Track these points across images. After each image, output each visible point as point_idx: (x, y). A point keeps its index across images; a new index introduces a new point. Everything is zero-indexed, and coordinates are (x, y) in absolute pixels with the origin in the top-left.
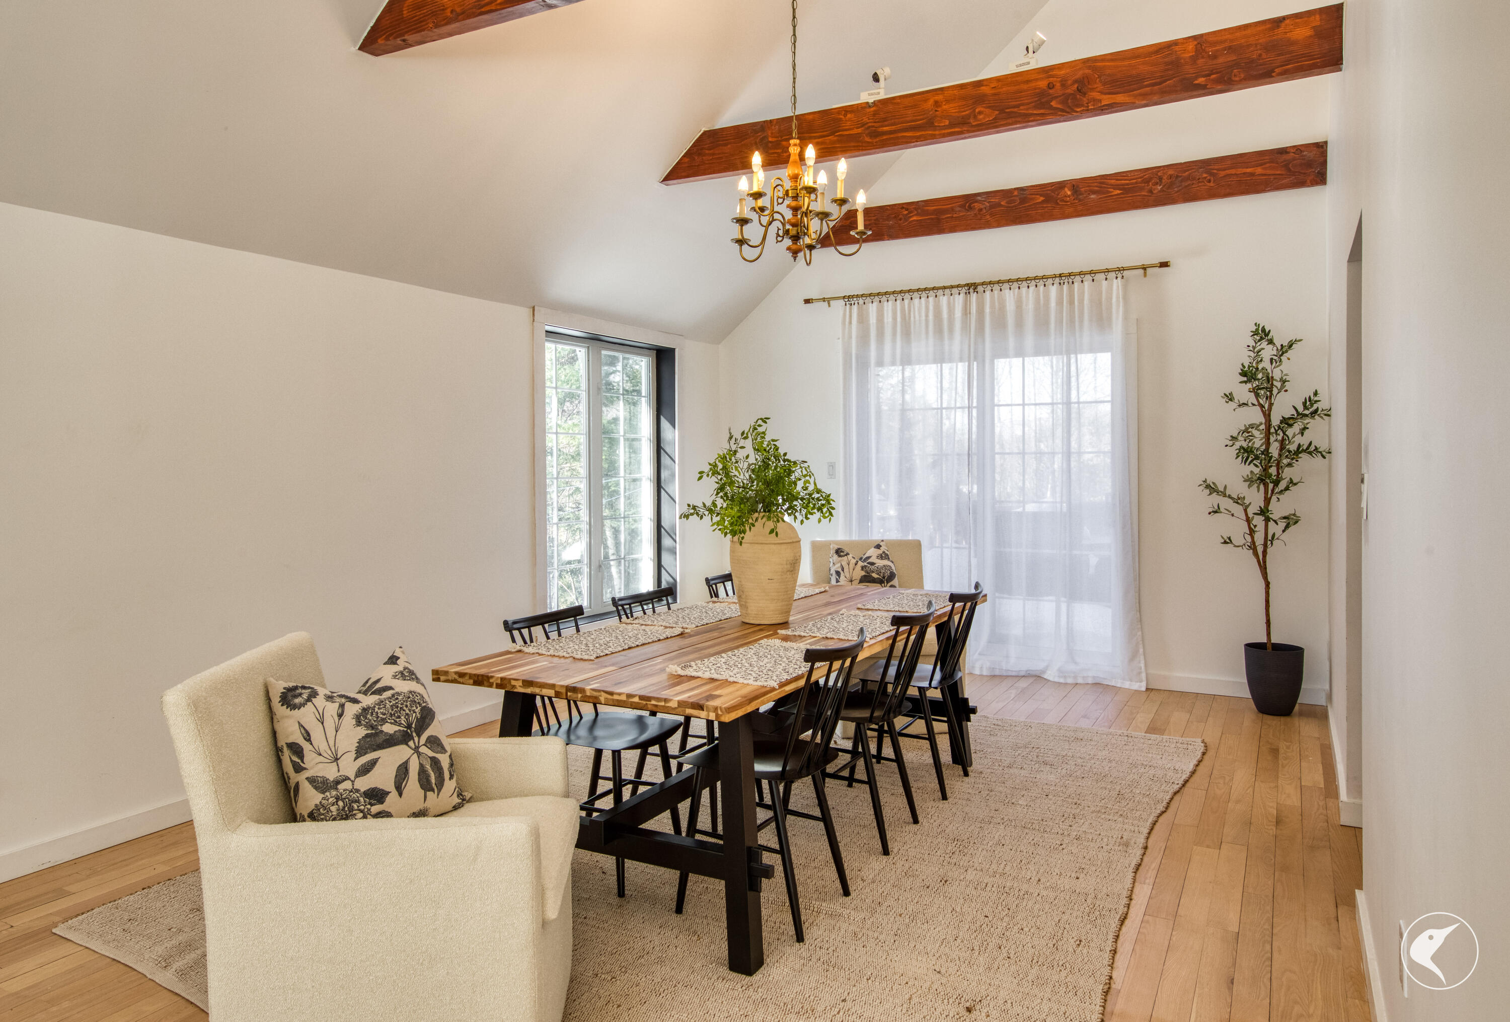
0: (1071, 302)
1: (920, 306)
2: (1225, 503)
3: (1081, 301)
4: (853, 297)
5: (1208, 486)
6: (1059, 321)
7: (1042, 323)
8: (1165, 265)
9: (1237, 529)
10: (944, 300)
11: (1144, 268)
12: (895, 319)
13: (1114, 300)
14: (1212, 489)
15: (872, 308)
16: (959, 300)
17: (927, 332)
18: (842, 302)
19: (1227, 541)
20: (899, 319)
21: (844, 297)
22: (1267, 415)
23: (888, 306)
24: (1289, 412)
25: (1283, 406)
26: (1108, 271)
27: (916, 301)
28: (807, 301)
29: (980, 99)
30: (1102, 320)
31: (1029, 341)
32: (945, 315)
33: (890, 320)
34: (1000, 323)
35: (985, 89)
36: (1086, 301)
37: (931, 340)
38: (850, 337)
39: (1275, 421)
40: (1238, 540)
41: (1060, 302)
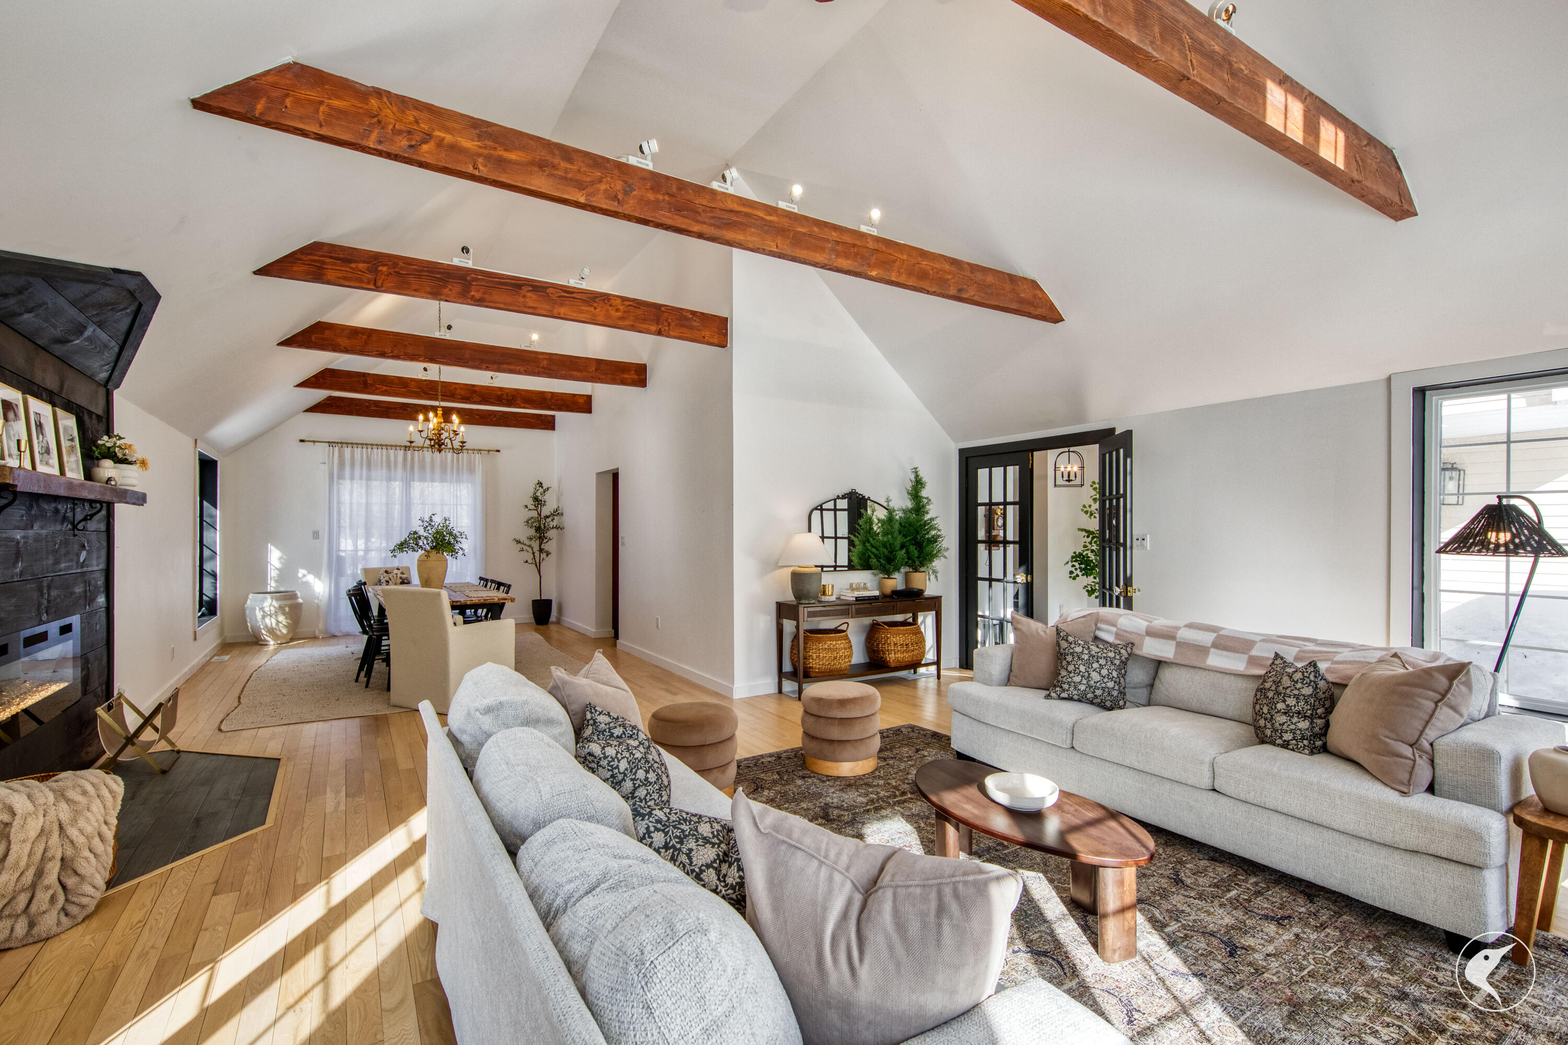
0: (458, 461)
1: (377, 453)
2: (525, 547)
3: (463, 461)
4: (334, 443)
5: (517, 541)
6: (452, 469)
7: (444, 469)
8: (498, 451)
9: (529, 557)
10: (392, 452)
11: (489, 451)
12: (362, 457)
13: (477, 463)
14: (518, 542)
15: (347, 451)
16: (401, 453)
17: (382, 466)
18: (327, 444)
19: (527, 562)
20: (365, 458)
21: (328, 442)
22: (540, 515)
23: (358, 451)
24: (549, 514)
25: (546, 511)
26: (474, 450)
27: (375, 450)
28: (302, 441)
29: (474, 392)
30: (471, 470)
31: (437, 475)
32: (392, 458)
33: (359, 457)
34: (422, 467)
35: (476, 388)
36: (465, 461)
37: (384, 471)
38: (333, 464)
39: (543, 515)
40: (530, 561)
41: (453, 460)
